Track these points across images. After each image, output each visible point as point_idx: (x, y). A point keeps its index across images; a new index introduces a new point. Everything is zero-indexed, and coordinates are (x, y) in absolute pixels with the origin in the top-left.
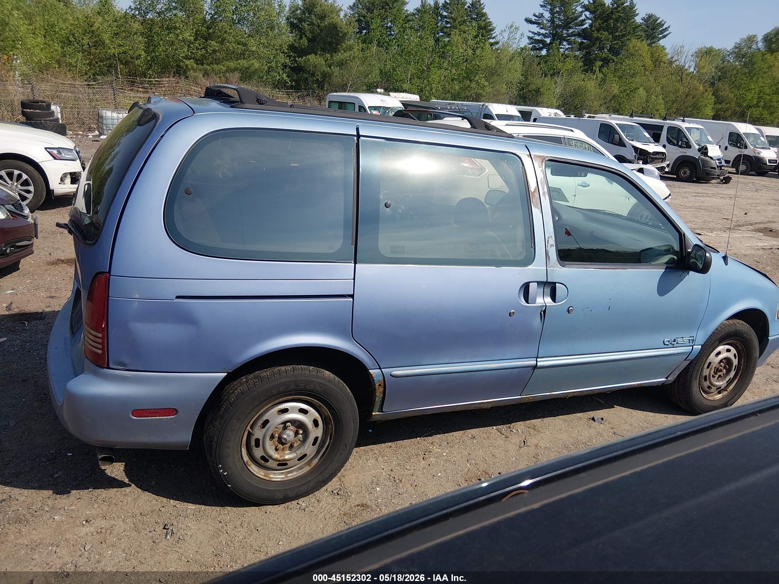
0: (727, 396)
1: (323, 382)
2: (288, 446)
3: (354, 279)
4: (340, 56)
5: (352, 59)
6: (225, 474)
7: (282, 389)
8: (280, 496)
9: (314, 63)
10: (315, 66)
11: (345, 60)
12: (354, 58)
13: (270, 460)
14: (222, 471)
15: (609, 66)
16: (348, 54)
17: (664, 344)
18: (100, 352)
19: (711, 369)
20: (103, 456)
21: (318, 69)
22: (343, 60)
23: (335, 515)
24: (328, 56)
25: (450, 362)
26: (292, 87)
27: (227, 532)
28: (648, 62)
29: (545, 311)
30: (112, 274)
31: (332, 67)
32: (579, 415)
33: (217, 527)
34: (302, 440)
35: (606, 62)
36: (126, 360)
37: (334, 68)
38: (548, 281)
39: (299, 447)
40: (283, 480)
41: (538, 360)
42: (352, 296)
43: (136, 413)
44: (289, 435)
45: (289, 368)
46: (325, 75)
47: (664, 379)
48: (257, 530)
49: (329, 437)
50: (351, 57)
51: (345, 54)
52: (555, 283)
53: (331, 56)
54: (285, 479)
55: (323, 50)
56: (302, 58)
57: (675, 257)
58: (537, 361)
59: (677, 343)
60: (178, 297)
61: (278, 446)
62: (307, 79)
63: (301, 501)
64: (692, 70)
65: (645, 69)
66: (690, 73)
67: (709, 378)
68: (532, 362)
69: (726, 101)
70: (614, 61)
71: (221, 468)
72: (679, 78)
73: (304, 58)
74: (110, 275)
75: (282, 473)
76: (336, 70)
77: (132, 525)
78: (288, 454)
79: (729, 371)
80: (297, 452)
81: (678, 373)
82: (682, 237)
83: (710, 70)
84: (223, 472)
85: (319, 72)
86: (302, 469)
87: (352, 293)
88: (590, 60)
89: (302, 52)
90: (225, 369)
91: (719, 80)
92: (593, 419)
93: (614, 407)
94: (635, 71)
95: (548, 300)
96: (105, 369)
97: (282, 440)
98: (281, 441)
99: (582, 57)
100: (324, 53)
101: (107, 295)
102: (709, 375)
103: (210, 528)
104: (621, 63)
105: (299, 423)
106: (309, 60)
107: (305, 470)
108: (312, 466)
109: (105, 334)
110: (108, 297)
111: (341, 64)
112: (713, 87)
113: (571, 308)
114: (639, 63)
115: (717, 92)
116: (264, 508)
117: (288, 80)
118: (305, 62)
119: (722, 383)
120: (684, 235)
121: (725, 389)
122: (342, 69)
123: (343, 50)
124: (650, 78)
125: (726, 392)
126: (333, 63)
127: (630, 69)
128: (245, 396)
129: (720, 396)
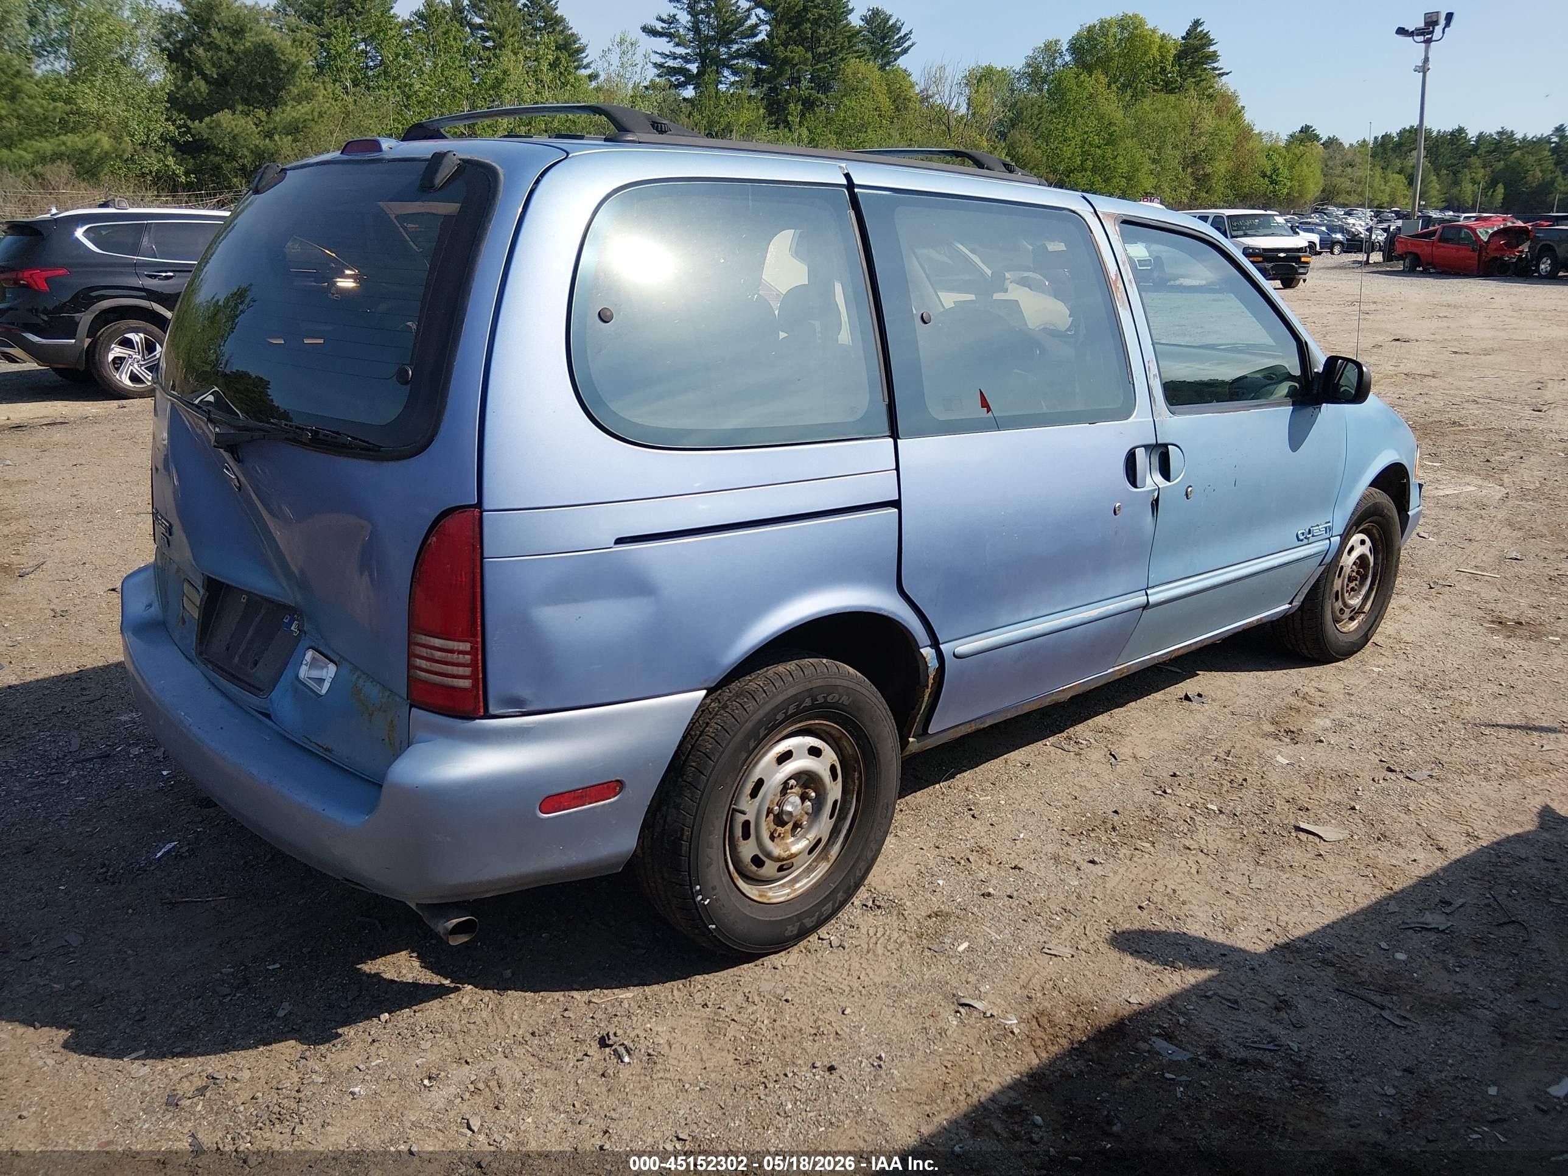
0: (1364, 622)
1: (851, 685)
2: (789, 826)
3: (897, 469)
4: (290, 112)
5: (316, 117)
6: (706, 903)
7: (792, 710)
8: (792, 930)
9: (233, 130)
10: (234, 138)
11: (302, 120)
12: (321, 115)
13: (768, 862)
14: (700, 897)
15: (815, 113)
16: (304, 108)
17: (1299, 540)
18: (466, 683)
19: (1344, 577)
20: (455, 921)
21: (242, 142)
22: (297, 120)
23: (904, 942)
24: (261, 114)
25: (1036, 616)
26: (189, 187)
27: (733, 1020)
28: (885, 102)
29: (1157, 500)
30: (486, 506)
31: (277, 137)
32: (1159, 695)
33: (705, 1015)
34: (810, 811)
35: (809, 105)
36: (524, 692)
37: (281, 139)
38: (1159, 442)
39: (810, 827)
40: (789, 897)
41: (1149, 592)
42: (896, 504)
43: (552, 802)
44: (793, 804)
45: (792, 665)
46: (260, 156)
47: (1287, 606)
48: (787, 1001)
49: (855, 796)
50: (316, 114)
51: (299, 107)
52: (1166, 446)
53: (268, 114)
54: (792, 896)
55: (246, 101)
56: (201, 122)
57: (1297, 385)
58: (1147, 595)
59: (1313, 536)
60: (620, 541)
61: (775, 830)
62: (218, 167)
63: (823, 932)
64: (963, 110)
65: (880, 116)
66: (962, 117)
67: (1342, 595)
68: (1141, 599)
69: (1031, 165)
70: (822, 104)
71: (700, 892)
72: (944, 127)
73: (207, 119)
74: (481, 513)
75: (783, 886)
76: (285, 143)
77: (532, 1059)
78: (793, 843)
79: (1364, 579)
80: (808, 837)
81: (1306, 591)
82: (1303, 349)
83: (993, 108)
84: (702, 899)
85: (245, 150)
86: (813, 870)
87: (897, 498)
88: (778, 102)
89: (197, 110)
90: (705, 681)
91: (1013, 126)
92: (1187, 698)
93: (1198, 675)
94: (862, 118)
95: (1158, 478)
96: (478, 721)
97: (784, 817)
98: (780, 821)
99: (762, 99)
100: (251, 108)
101: (479, 556)
102: (1342, 589)
103: (693, 1022)
104: (838, 107)
105: (806, 777)
106: (219, 124)
107: (821, 871)
108: (832, 861)
109: (477, 643)
110: (482, 558)
111: (294, 130)
112: (1005, 140)
113: (1189, 489)
114: (869, 104)
115: (1014, 149)
116: (768, 961)
117: (180, 171)
118: (211, 128)
119: (1355, 602)
120: (1306, 343)
121: (1360, 611)
122: (295, 140)
123: (293, 99)
124: (892, 132)
125: (1362, 616)
126: (275, 128)
127: (854, 117)
128: (732, 733)
129: (1354, 625)
